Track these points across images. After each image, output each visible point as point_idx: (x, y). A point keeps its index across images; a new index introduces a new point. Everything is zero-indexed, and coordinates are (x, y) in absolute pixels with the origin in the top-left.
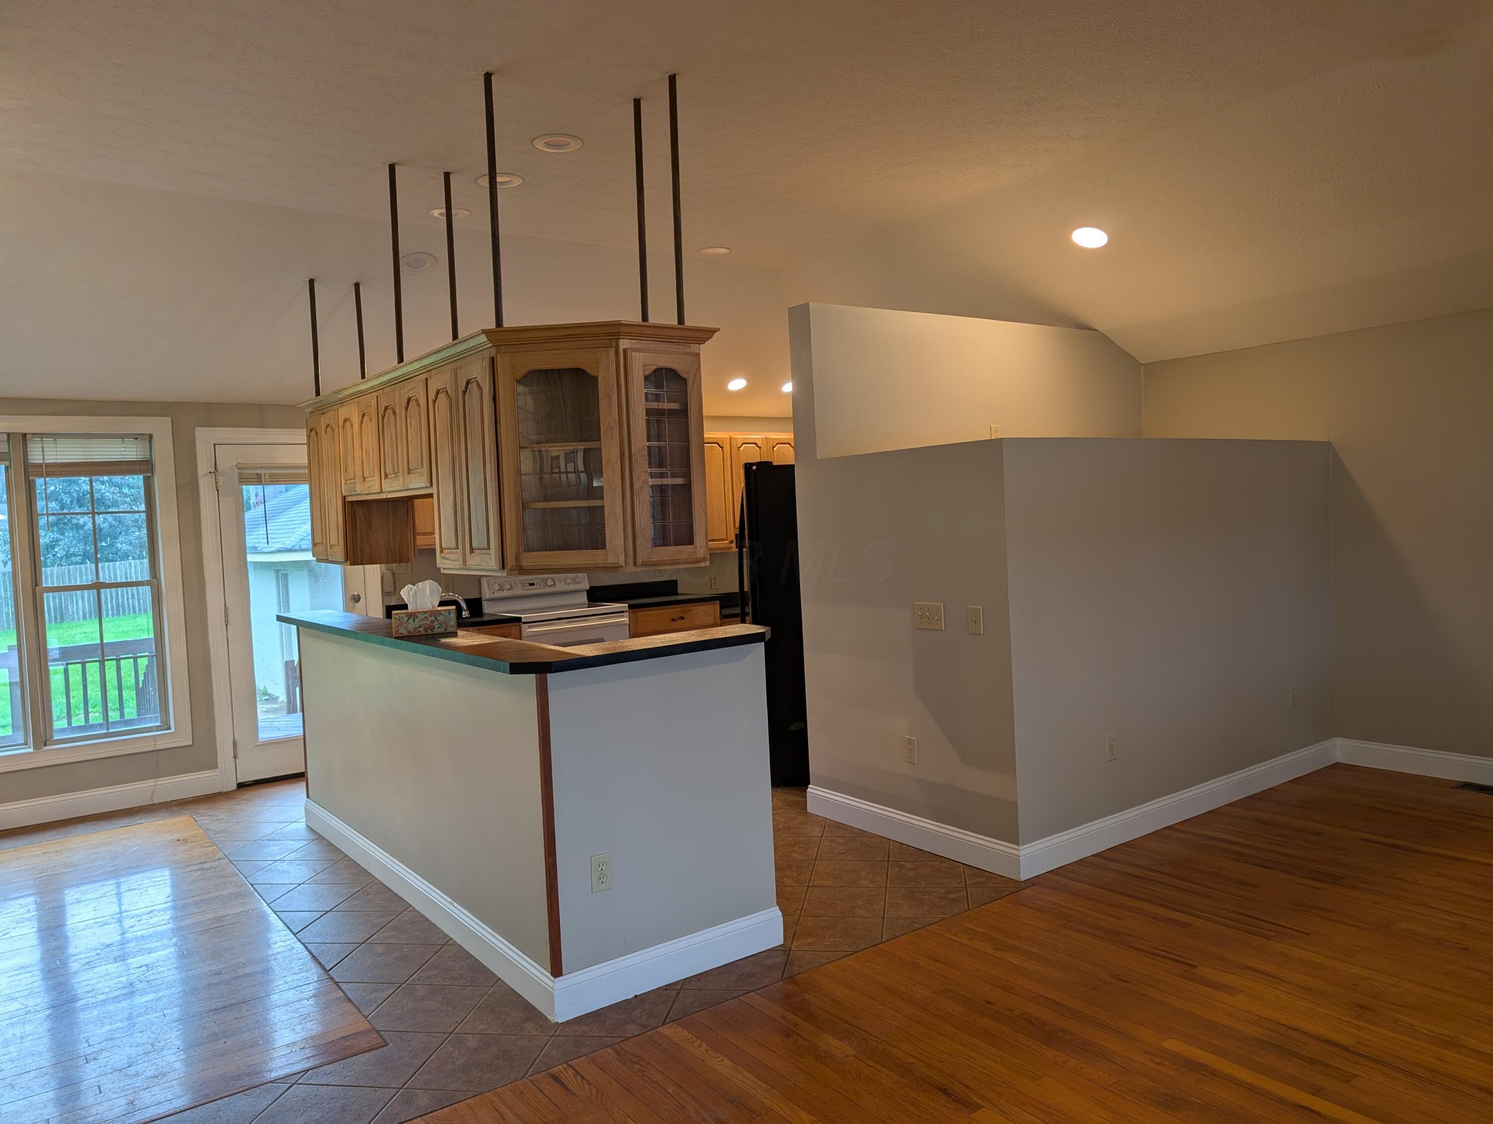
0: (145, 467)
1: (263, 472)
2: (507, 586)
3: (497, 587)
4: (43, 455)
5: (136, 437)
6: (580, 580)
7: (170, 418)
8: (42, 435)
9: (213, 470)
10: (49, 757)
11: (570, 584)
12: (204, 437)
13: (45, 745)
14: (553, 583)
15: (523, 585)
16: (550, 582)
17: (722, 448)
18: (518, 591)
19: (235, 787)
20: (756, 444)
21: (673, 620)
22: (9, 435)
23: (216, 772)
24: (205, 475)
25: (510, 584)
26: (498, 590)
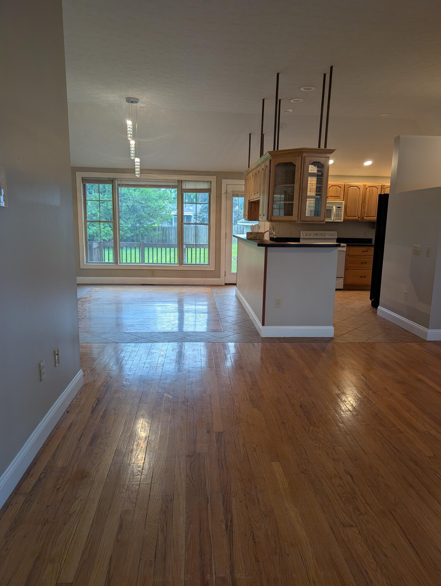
0: (209, 191)
1: (238, 193)
2: (308, 235)
3: (305, 235)
4: (185, 186)
5: (207, 182)
6: (334, 235)
7: (216, 177)
8: (185, 181)
9: (226, 192)
10: (182, 268)
11: (330, 236)
12: (224, 182)
13: (182, 265)
14: (324, 235)
15: (314, 235)
16: (323, 235)
17: (359, 189)
18: (312, 237)
19: (224, 284)
20: (376, 187)
21: (363, 252)
22: (178, 180)
23: (220, 279)
24: (224, 194)
25: (309, 234)
26: (305, 236)
